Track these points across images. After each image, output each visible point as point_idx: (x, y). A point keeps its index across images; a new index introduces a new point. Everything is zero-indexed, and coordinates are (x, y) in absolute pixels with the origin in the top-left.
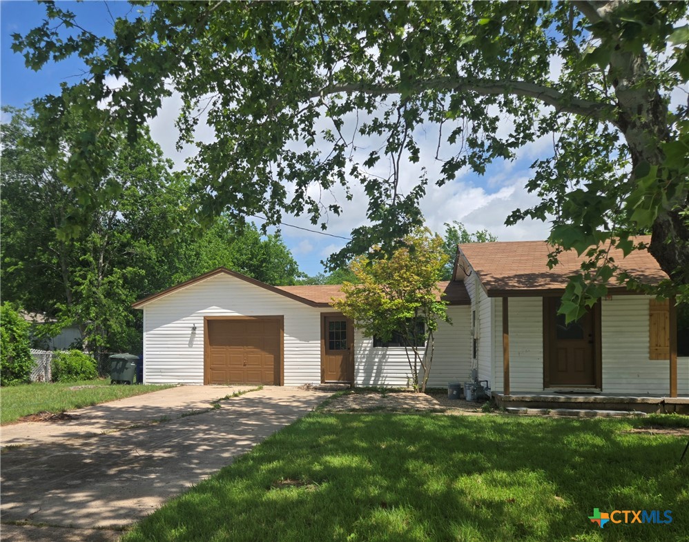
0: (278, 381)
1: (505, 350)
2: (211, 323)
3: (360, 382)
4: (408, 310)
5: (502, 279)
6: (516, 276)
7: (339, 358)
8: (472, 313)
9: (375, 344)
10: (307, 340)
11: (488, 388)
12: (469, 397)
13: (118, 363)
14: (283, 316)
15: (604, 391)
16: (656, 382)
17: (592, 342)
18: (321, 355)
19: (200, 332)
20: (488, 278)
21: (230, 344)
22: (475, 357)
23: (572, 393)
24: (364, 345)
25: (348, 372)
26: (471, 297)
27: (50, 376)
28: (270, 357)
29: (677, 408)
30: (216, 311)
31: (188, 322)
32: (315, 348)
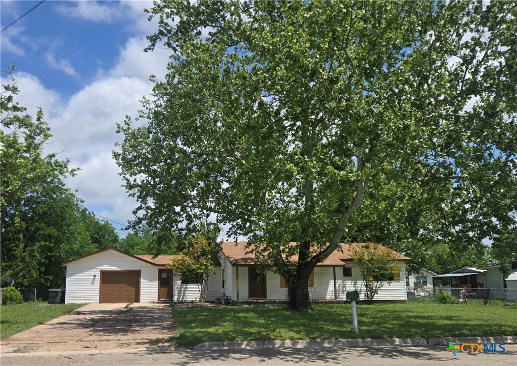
0: (137, 300)
1: (237, 286)
2: (104, 274)
3: (176, 300)
4: (201, 269)
5: (237, 260)
6: (241, 259)
7: (166, 289)
8: (222, 270)
9: (182, 283)
10: (152, 281)
11: (231, 299)
12: (223, 303)
13: (53, 293)
14: (140, 270)
15: (267, 299)
17: (264, 282)
18: (158, 288)
19: (98, 278)
20: (232, 259)
21: (113, 283)
22: (223, 287)
24: (178, 283)
25: (170, 295)
26: (222, 263)
28: (133, 289)
30: (107, 267)
31: (92, 273)
32: (155, 284)
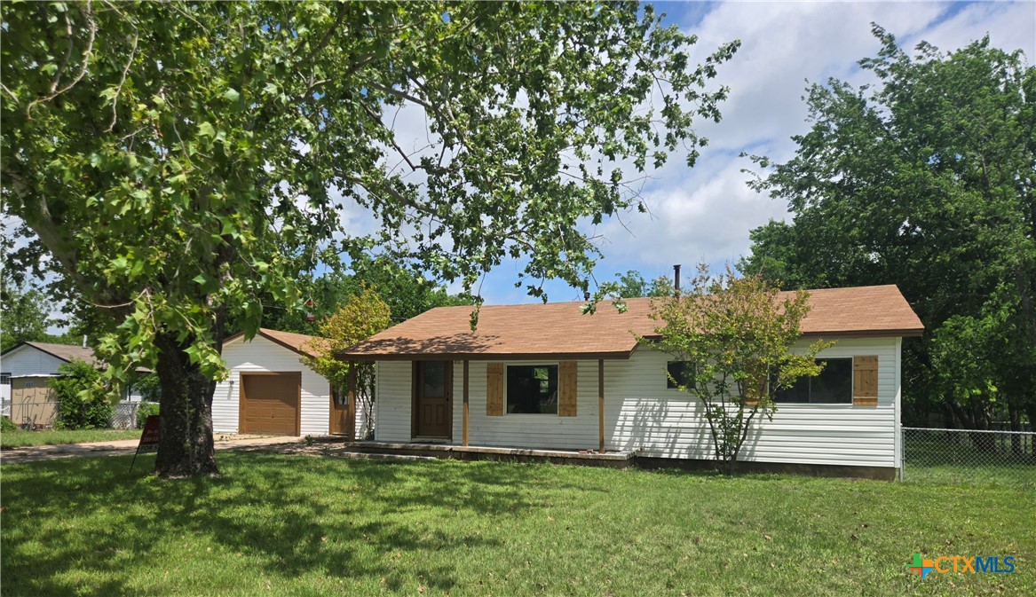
0: (296, 429)
2: (245, 378)
7: (345, 413)
10: (319, 395)
14: (300, 373)
15: (454, 442)
16: (490, 434)
17: (448, 400)
18: (330, 409)
19: (237, 386)
23: (431, 443)
27: (135, 424)
28: (289, 410)
29: (462, 454)
30: (250, 367)
